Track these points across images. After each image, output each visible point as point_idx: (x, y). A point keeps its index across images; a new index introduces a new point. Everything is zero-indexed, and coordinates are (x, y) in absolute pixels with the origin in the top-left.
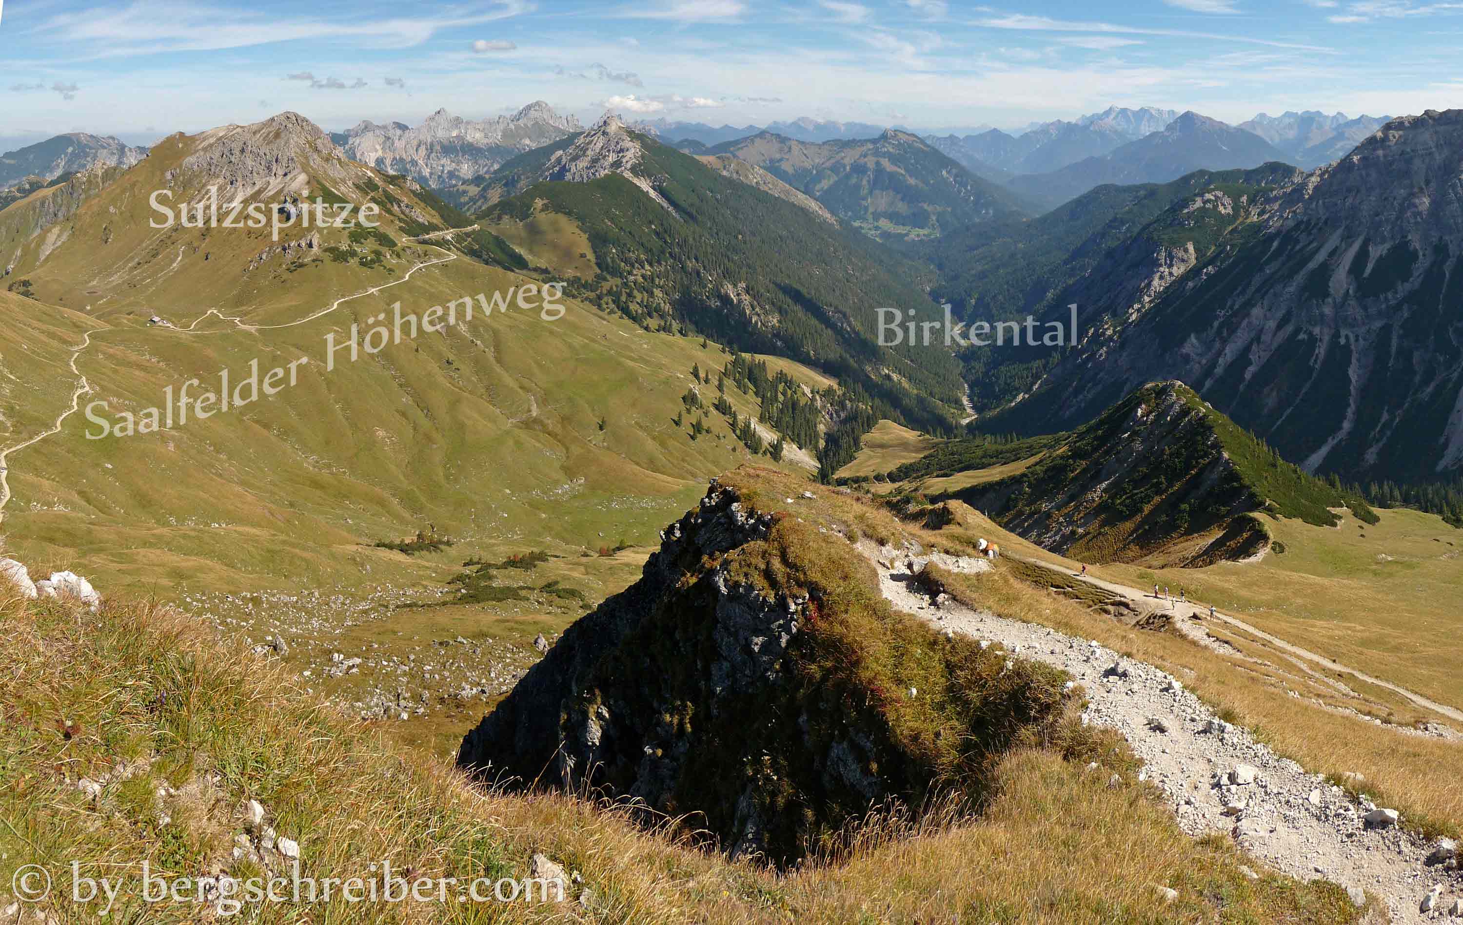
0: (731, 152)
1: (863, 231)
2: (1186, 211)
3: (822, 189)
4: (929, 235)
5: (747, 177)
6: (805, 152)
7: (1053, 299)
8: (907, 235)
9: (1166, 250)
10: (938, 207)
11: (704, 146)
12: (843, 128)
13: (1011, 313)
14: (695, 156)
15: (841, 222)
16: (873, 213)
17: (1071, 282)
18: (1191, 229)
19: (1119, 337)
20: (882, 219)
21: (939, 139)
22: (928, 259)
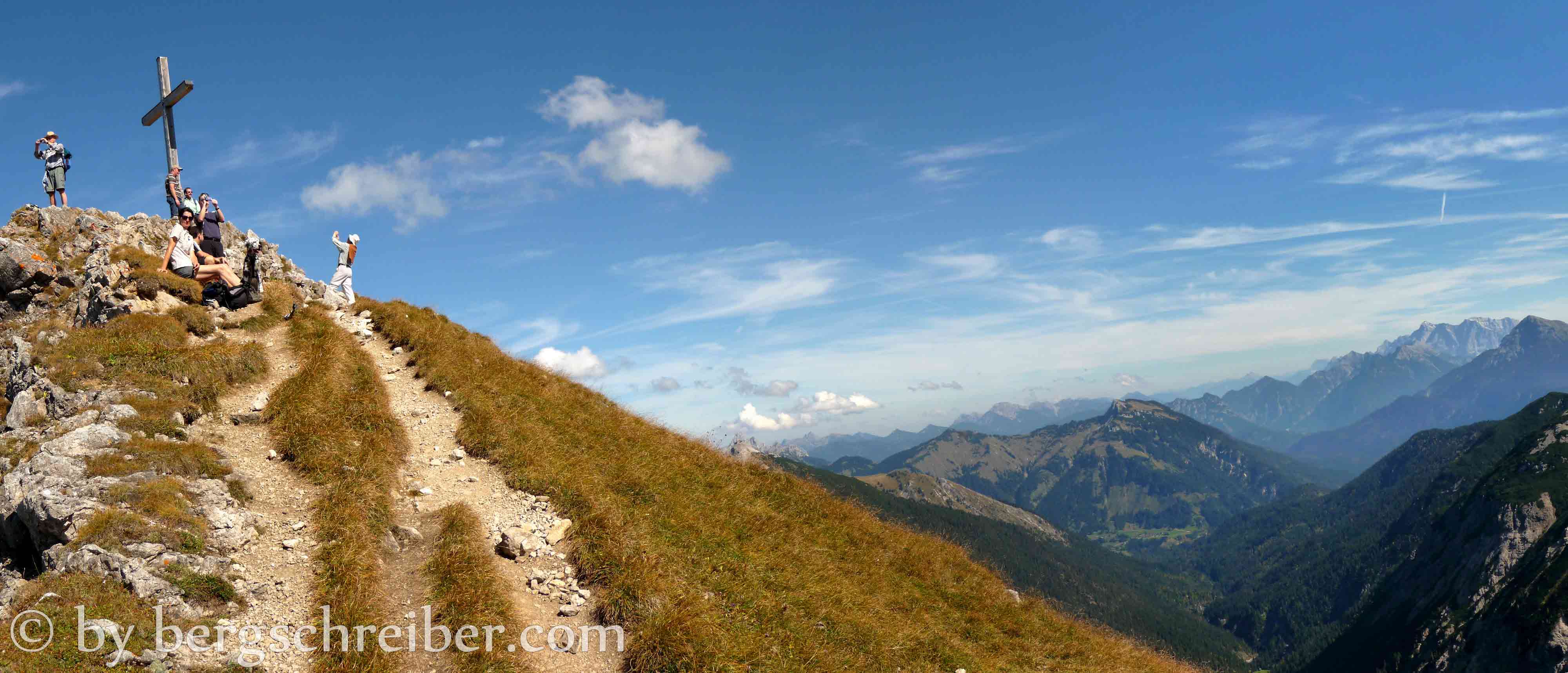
0: (909, 466)
1: (1104, 545)
2: (1534, 451)
3: (1039, 498)
4: (1195, 533)
5: (932, 494)
6: (1009, 449)
7: (1370, 596)
8: (1164, 539)
9: (1513, 508)
10: (1200, 495)
11: (869, 462)
12: (1056, 409)
13: (1316, 624)
14: (861, 478)
15: (1071, 537)
16: (1113, 519)
17: (1392, 569)
18: (1544, 475)
19: (1464, 636)
20: (1127, 524)
21: (1189, 402)
22: (1196, 568)
